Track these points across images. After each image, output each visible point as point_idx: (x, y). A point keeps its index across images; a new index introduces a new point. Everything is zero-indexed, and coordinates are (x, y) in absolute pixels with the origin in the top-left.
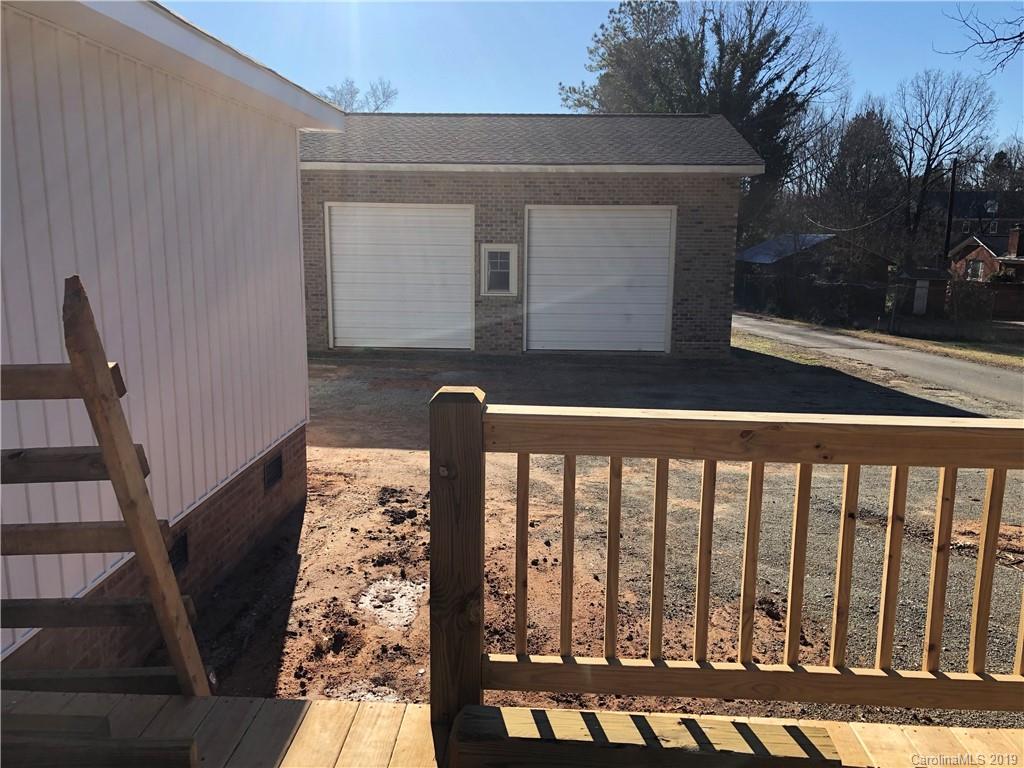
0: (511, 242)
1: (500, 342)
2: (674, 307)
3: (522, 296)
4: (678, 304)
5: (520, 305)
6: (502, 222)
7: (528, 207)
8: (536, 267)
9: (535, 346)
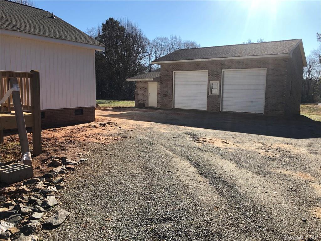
0: (218, 80)
1: (214, 108)
2: (265, 100)
3: (220, 95)
4: (267, 98)
5: (219, 98)
6: (215, 75)
7: (223, 70)
8: (225, 87)
9: (224, 110)
